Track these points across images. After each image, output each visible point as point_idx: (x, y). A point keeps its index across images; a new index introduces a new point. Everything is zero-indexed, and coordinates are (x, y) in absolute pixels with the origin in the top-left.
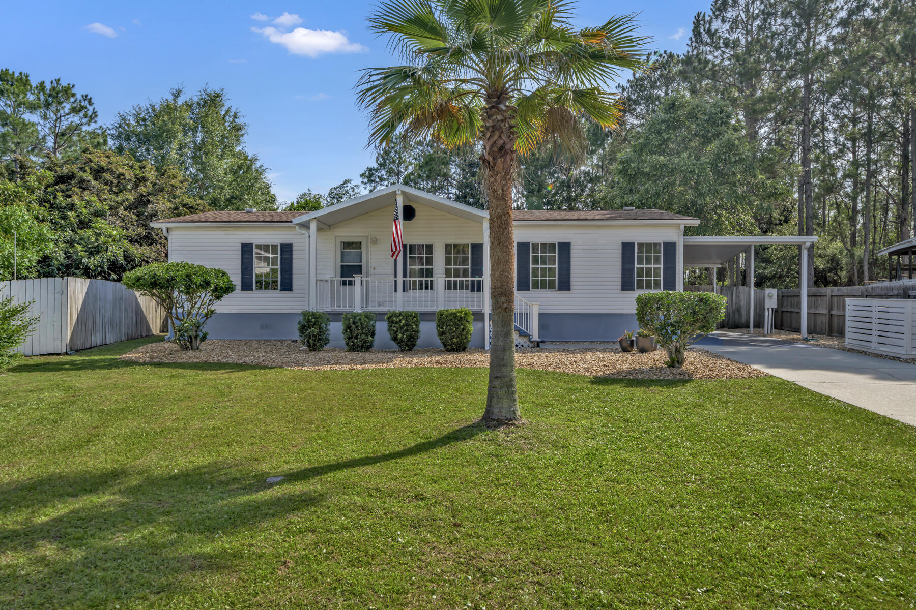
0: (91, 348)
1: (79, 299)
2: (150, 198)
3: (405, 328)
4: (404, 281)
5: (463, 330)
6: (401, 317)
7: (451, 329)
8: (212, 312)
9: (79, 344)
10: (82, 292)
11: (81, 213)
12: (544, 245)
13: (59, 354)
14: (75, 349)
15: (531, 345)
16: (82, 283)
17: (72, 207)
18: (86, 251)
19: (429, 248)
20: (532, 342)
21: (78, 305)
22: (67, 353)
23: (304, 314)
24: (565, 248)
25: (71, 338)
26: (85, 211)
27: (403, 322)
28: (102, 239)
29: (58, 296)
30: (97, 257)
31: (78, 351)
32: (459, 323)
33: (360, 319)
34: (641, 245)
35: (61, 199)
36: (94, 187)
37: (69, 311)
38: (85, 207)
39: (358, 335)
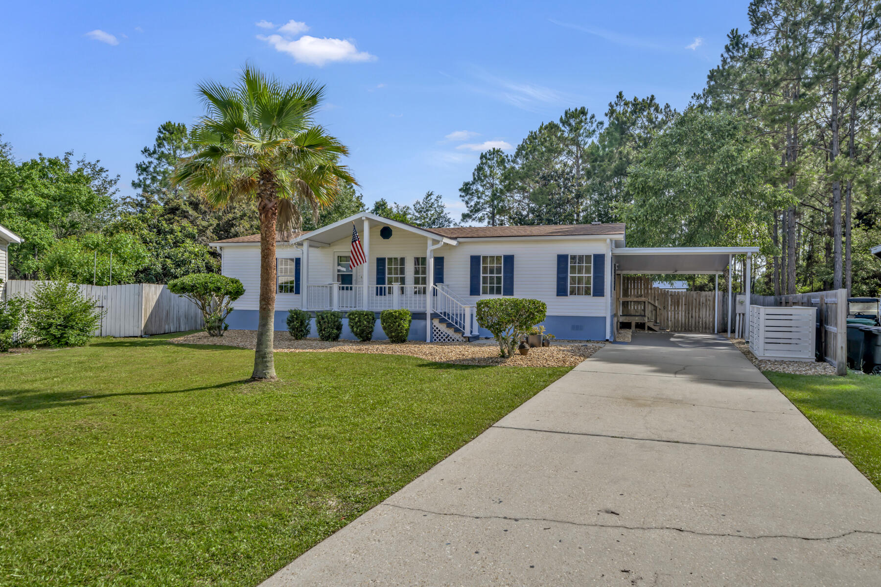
0: (165, 333)
1: (153, 299)
2: (234, 222)
3: (359, 323)
4: (377, 288)
5: (399, 326)
6: (356, 315)
7: (390, 325)
8: (231, 309)
9: (154, 330)
10: (155, 294)
11: (177, 236)
12: (492, 257)
13: (137, 337)
14: (148, 333)
15: (464, 340)
16: (156, 288)
17: (172, 232)
18: (174, 264)
19: (403, 260)
20: (465, 337)
21: (153, 303)
22: (141, 337)
23: (291, 311)
24: (509, 260)
25: (146, 326)
26: (179, 234)
27: (357, 319)
28: (186, 254)
29: (136, 297)
30: (183, 268)
31: (152, 335)
32: (395, 321)
33: (327, 316)
34: (573, 258)
35: (166, 225)
36: (192, 216)
37: (143, 307)
38: (181, 232)
39: (325, 328)
